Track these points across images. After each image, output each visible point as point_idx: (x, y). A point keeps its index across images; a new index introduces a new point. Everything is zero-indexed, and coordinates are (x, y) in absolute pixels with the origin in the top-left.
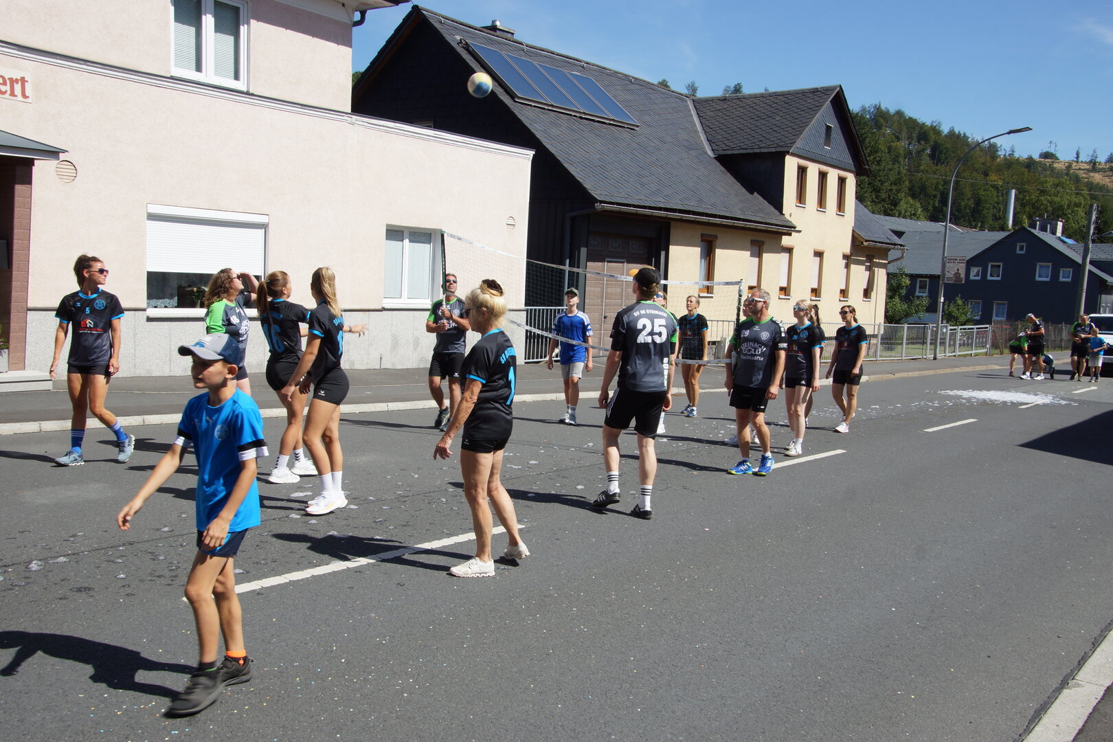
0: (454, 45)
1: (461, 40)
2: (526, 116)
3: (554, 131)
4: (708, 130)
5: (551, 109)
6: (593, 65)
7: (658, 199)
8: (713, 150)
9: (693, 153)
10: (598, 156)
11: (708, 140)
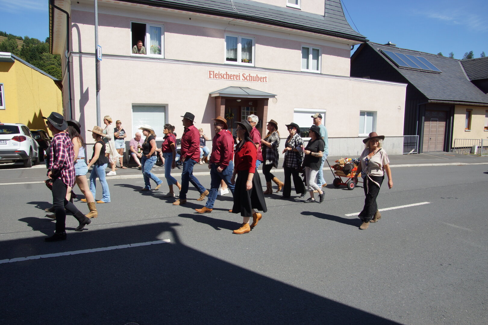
0: (377, 51)
1: (379, 50)
2: (403, 73)
3: (412, 77)
4: (467, 71)
5: (411, 69)
6: (424, 53)
7: (451, 98)
8: (470, 79)
9: (462, 80)
10: (428, 84)
11: (468, 75)
